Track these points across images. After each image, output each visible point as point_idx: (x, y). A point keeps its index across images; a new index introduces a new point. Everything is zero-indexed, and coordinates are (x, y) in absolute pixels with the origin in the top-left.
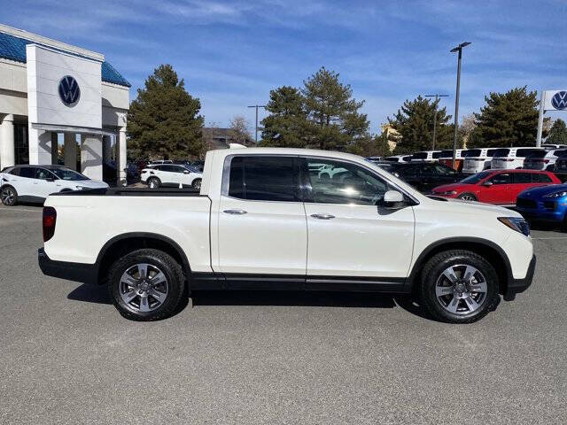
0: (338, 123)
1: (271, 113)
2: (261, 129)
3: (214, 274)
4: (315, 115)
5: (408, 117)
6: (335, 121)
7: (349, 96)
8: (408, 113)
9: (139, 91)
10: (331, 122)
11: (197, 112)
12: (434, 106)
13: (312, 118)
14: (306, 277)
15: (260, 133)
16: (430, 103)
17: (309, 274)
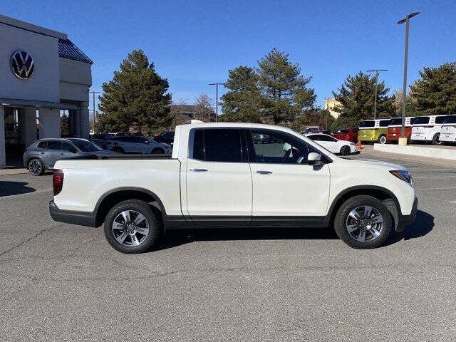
0: (289, 97)
1: (230, 90)
2: (221, 104)
3: (183, 217)
4: (268, 91)
5: (350, 91)
6: (286, 96)
7: (298, 73)
8: (351, 87)
9: (115, 73)
10: (282, 97)
11: (165, 91)
12: (374, 81)
13: (265, 93)
14: (252, 217)
15: (220, 107)
16: (370, 78)
17: (254, 215)
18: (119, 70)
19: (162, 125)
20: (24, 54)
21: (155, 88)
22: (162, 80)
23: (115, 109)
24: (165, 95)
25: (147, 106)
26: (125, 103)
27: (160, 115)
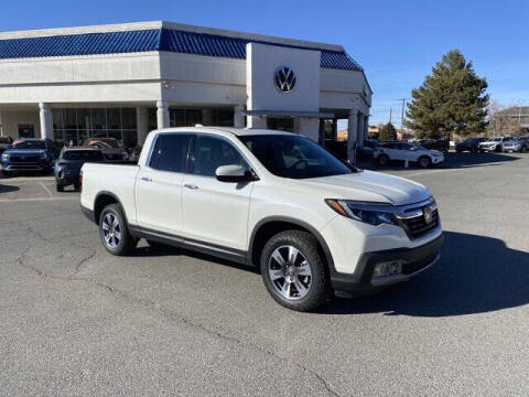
9: (427, 77)
11: (483, 92)
18: (432, 75)
19: (474, 130)
20: (286, 70)
21: (468, 90)
22: (479, 81)
23: (421, 115)
24: (482, 96)
25: (457, 110)
26: (432, 109)
27: (472, 120)
